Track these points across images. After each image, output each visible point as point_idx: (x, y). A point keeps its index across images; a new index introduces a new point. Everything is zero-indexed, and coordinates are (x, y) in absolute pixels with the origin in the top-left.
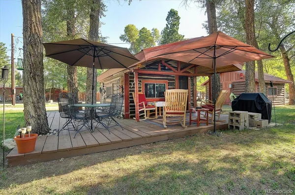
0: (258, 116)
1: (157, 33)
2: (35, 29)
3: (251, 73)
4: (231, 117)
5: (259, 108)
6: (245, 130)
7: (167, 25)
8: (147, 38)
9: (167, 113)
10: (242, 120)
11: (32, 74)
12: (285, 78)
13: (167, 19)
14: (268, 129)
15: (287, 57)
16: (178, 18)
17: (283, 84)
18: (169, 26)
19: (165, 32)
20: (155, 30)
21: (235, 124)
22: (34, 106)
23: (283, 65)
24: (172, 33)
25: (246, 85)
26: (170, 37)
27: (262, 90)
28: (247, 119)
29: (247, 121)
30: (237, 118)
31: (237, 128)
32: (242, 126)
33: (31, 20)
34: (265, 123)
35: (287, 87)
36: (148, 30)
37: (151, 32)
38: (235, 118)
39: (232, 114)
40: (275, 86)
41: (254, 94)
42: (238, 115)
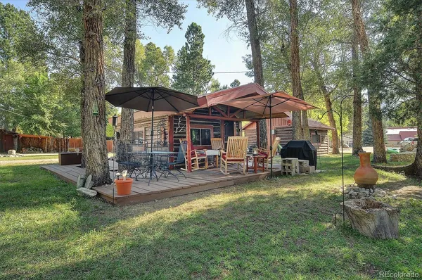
0: (306, 162)
1: (171, 53)
2: (101, 70)
3: (297, 120)
4: (284, 164)
5: (307, 155)
6: (296, 175)
7: (186, 43)
8: (157, 59)
9: (228, 160)
10: (294, 167)
11: (98, 119)
12: (328, 124)
13: (187, 36)
14: (315, 174)
15: (329, 101)
16: (202, 36)
17: (326, 131)
18: (189, 45)
19: (182, 52)
20: (168, 49)
21: (287, 170)
22: (101, 153)
23: (325, 108)
24: (195, 57)
25: (293, 132)
26: (191, 61)
27: (306, 137)
28: (298, 165)
29: (298, 168)
30: (289, 165)
31: (289, 173)
32: (293, 173)
33: (97, 60)
34: (312, 168)
35: (329, 134)
36: (157, 46)
37: (162, 50)
38: (287, 164)
39: (284, 161)
40: (319, 133)
41: (302, 142)
42: (290, 161)
